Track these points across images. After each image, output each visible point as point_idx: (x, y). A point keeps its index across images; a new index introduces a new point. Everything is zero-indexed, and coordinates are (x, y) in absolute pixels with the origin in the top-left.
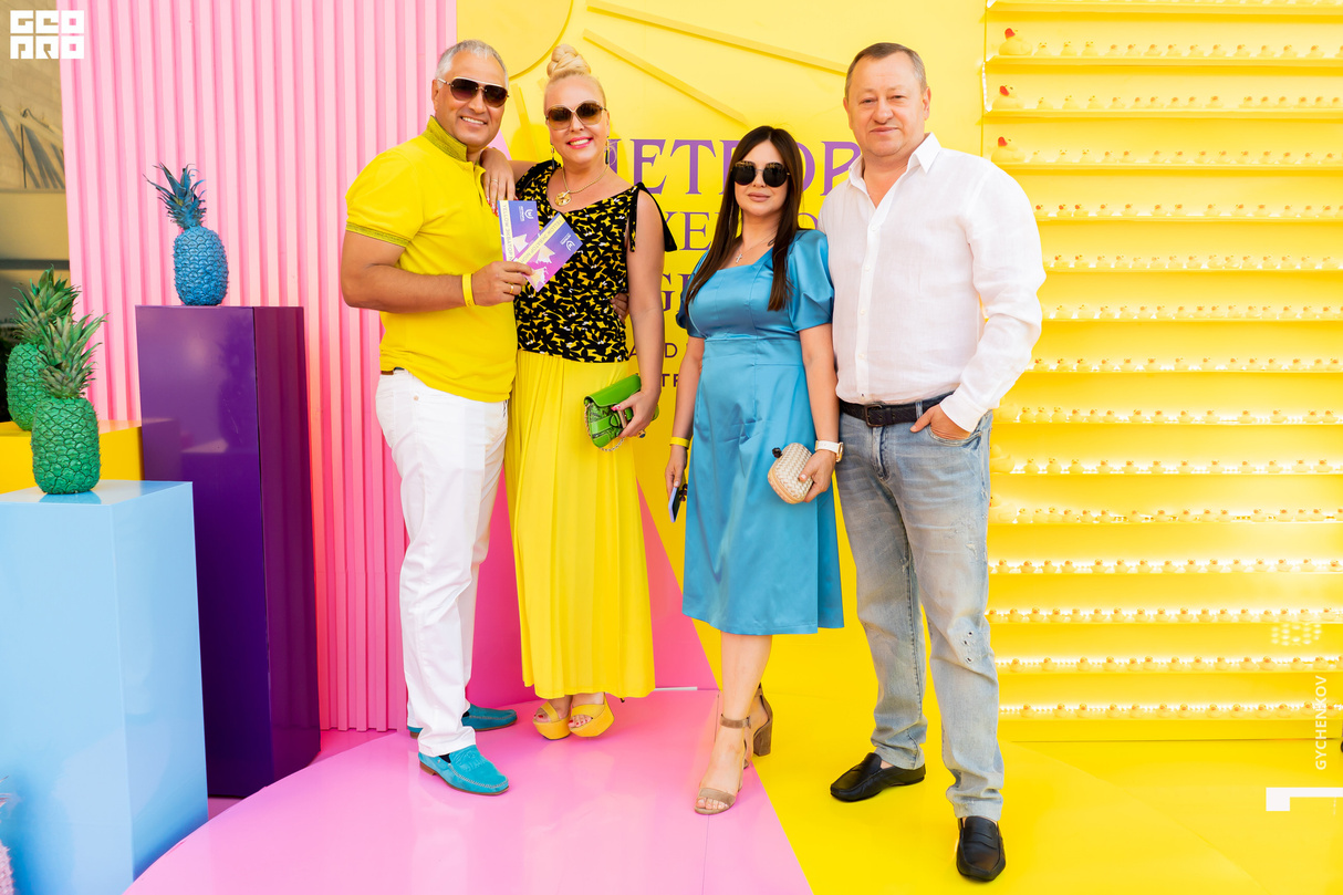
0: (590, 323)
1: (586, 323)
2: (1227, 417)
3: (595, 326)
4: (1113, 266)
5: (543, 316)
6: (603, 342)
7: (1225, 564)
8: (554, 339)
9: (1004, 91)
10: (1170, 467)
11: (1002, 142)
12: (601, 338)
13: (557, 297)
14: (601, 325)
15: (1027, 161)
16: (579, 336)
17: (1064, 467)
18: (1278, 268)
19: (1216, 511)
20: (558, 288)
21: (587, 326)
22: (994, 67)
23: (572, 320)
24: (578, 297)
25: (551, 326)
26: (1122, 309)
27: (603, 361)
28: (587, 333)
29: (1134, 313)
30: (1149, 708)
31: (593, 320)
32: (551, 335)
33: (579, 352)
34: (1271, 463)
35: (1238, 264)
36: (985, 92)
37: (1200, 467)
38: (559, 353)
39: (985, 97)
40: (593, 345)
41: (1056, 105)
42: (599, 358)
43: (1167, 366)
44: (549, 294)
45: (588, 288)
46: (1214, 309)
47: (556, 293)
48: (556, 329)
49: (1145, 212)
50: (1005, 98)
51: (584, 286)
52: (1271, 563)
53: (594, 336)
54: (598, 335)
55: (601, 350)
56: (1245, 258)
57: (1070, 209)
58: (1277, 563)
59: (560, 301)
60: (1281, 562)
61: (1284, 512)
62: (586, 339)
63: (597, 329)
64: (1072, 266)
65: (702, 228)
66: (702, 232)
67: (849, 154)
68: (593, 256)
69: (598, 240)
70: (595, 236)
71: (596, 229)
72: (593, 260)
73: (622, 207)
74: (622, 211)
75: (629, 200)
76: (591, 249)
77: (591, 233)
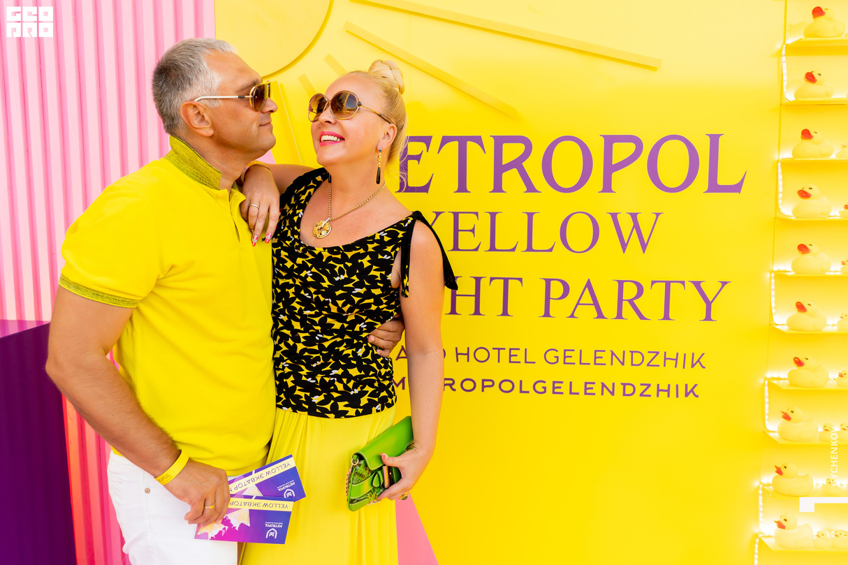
0: (340, 372)
1: (334, 372)
3: (346, 374)
5: (284, 367)
6: (356, 391)
8: (297, 393)
9: (810, 77)
11: (806, 134)
12: (355, 386)
13: (300, 347)
14: (354, 372)
15: (833, 157)
16: (327, 387)
20: (302, 335)
21: (336, 376)
22: (796, 50)
23: (318, 370)
24: (326, 344)
25: (292, 378)
27: (358, 414)
28: (336, 383)
31: (343, 367)
32: (294, 389)
33: (328, 407)
36: (785, 78)
38: (303, 409)
39: (785, 84)
40: (345, 396)
42: (352, 411)
44: (291, 342)
45: (341, 332)
47: (299, 342)
48: (298, 381)
50: (810, 85)
51: (336, 331)
53: (345, 387)
54: (350, 385)
55: (354, 402)
59: (303, 351)
62: (336, 390)
63: (350, 378)
65: (471, 228)
66: (471, 233)
67: (630, 148)
68: (344, 305)
69: (350, 285)
70: (348, 281)
71: (351, 272)
72: (345, 309)
73: (389, 243)
74: (389, 249)
75: (400, 236)
76: (340, 297)
77: (342, 277)
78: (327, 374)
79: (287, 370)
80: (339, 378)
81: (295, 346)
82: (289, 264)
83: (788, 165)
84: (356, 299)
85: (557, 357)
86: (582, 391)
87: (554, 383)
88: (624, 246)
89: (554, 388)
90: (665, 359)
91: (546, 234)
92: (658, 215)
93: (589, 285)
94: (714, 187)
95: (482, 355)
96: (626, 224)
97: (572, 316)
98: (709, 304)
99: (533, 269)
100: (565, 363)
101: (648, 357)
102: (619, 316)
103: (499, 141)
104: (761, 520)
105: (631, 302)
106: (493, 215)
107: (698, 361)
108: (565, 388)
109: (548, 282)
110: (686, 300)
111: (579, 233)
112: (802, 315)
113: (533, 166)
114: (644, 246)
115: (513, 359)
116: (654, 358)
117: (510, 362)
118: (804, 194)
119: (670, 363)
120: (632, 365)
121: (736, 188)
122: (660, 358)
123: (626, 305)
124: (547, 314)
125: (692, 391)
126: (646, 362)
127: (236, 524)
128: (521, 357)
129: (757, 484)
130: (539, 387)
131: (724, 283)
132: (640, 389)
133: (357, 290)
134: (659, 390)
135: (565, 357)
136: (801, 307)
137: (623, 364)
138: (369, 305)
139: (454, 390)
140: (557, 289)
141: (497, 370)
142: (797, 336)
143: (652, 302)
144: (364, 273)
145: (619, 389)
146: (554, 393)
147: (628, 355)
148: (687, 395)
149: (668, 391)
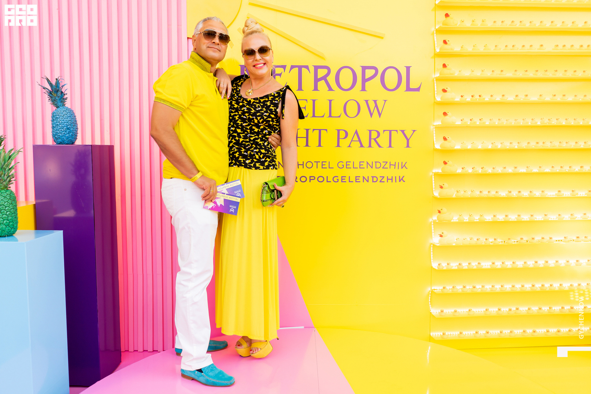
0: (257, 150)
1: (255, 150)
2: (551, 193)
3: (260, 152)
4: (497, 123)
5: (234, 149)
6: (263, 160)
7: (552, 263)
8: (240, 159)
9: (445, 42)
10: (526, 217)
11: (444, 66)
12: (263, 158)
13: (241, 140)
14: (263, 151)
15: (456, 75)
16: (252, 156)
17: (476, 218)
18: (572, 124)
19: (547, 238)
20: (241, 135)
21: (255, 152)
22: (440, 31)
23: (249, 149)
24: (252, 139)
25: (238, 153)
26: (501, 143)
27: (264, 169)
28: (256, 155)
29: (507, 145)
30: (518, 332)
31: (259, 149)
32: (238, 157)
33: (252, 165)
34: (572, 215)
35: (554, 122)
36: (436, 42)
37: (539, 217)
38: (242, 166)
39: (436, 45)
40: (259, 161)
41: (469, 49)
42: (262, 167)
43: (523, 170)
44: (237, 138)
45: (258, 133)
46: (543, 143)
47: (241, 138)
48: (240, 154)
49: (511, 98)
50: (445, 45)
51: (255, 132)
52: (573, 262)
53: (259, 157)
54: (261, 156)
55: (262, 164)
56: (557, 119)
57: (477, 97)
58: (575, 261)
59: (243, 141)
60: (577, 261)
61: (578, 237)
62: (255, 158)
63: (261, 153)
64: (478, 123)
67: (373, 72)
68: (260, 119)
69: (263, 112)
70: (262, 110)
71: (263, 107)
72: (261, 121)
73: (277, 97)
74: (277, 99)
75: (281, 94)
76: (259, 116)
77: (259, 109)
78: (252, 151)
79: (236, 150)
80: (257, 153)
81: (239, 140)
82: (236, 106)
83: (438, 79)
84: (265, 117)
85: (343, 165)
86: (354, 181)
87: (342, 177)
88: (371, 115)
89: (342, 179)
90: (390, 165)
91: (337, 110)
92: (385, 101)
93: (356, 132)
94: (408, 89)
95: (309, 165)
96: (372, 105)
97: (349, 146)
98: (408, 140)
99: (332, 125)
100: (347, 168)
101: (383, 164)
102: (370, 146)
103: (316, 68)
104: (433, 236)
105: (375, 139)
106: (314, 101)
107: (404, 165)
108: (347, 179)
109: (339, 131)
110: (398, 138)
111: (352, 109)
112: (446, 142)
113: (331, 79)
114: (380, 115)
115: (323, 166)
116: (385, 165)
117: (322, 168)
118: (444, 91)
119: (392, 167)
120: (376, 168)
121: (418, 89)
122: (388, 164)
123: (373, 141)
124: (338, 146)
125: (402, 179)
126: (382, 166)
127: (219, 204)
128: (327, 166)
129: (431, 220)
130: (335, 179)
131: (414, 131)
132: (380, 179)
133: (265, 114)
134: (388, 179)
135: (347, 165)
136: (445, 139)
137: (372, 168)
138: (269, 121)
140: (342, 134)
141: (316, 172)
142: (443, 151)
143: (384, 139)
144: (268, 107)
145: (370, 179)
146: (342, 182)
147: (374, 164)
148: (400, 181)
149: (392, 179)
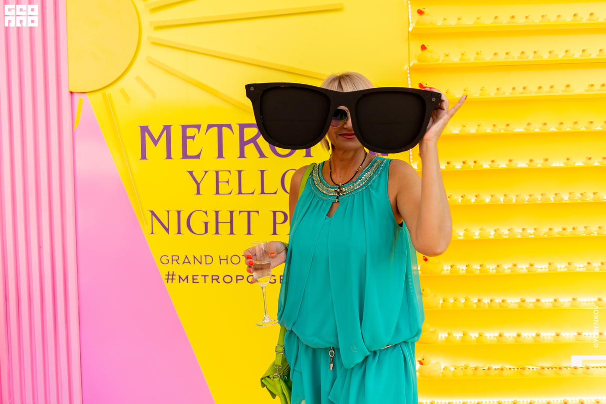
4: (501, 201)
22: (414, 70)
26: (509, 230)
29: (518, 232)
35: (590, 198)
46: (574, 229)
49: (522, 164)
57: (470, 163)
64: (473, 201)
65: (227, 180)
66: (227, 183)
87: (280, 276)
91: (272, 184)
95: (235, 260)
99: (265, 205)
103: (242, 127)
106: (240, 172)
109: (275, 213)
124: (275, 233)
130: (272, 279)
139: (219, 282)
140: (280, 217)
